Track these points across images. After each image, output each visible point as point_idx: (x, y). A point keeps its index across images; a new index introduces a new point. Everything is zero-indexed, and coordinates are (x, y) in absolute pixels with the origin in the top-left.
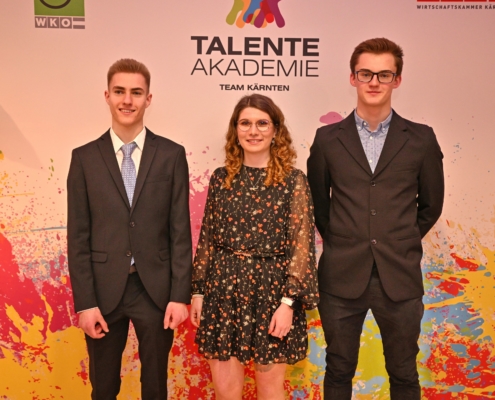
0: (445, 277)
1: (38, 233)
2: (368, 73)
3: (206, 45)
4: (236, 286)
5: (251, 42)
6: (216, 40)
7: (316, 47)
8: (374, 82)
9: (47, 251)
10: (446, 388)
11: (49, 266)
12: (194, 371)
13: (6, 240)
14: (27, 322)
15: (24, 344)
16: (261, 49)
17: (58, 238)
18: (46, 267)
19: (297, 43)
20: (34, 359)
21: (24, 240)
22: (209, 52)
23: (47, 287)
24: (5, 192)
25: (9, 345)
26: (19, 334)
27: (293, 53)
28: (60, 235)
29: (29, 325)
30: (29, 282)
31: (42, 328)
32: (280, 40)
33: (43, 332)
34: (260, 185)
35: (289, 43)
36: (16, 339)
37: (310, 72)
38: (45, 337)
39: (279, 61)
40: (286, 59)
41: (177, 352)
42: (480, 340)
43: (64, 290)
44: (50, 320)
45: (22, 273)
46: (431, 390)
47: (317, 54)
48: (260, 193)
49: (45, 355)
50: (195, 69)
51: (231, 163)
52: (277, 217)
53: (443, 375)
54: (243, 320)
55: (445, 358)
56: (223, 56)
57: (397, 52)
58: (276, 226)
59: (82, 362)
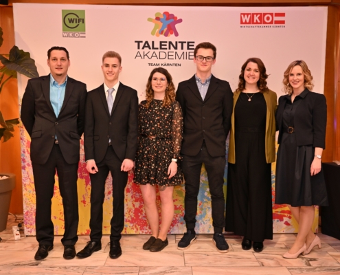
2: (202, 57)
3: (142, 45)
4: (148, 151)
5: (163, 44)
6: (147, 42)
7: (193, 46)
8: (204, 61)
12: (136, 201)
16: (167, 47)
19: (184, 44)
22: (143, 48)
27: (182, 48)
32: (176, 42)
34: (160, 107)
35: (181, 44)
37: (191, 58)
39: (176, 52)
40: (179, 51)
41: (128, 191)
48: (159, 110)
50: (137, 56)
51: (149, 97)
52: (166, 120)
54: (151, 166)
56: (150, 50)
57: (214, 49)
58: (166, 124)
59: (83, 196)
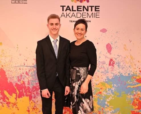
0: (138, 78)
1: (13, 68)
3: (65, 8)
5: (79, 7)
6: (68, 7)
7: (99, 8)
9: (16, 73)
10: (138, 111)
11: (17, 78)
13: (3, 70)
14: (11, 95)
15: (10, 102)
16: (82, 9)
17: (20, 69)
18: (16, 78)
19: (93, 7)
20: (13, 107)
21: (9, 70)
22: (66, 11)
23: (17, 84)
24: (3, 55)
25: (5, 103)
26: (8, 99)
27: (92, 10)
28: (20, 68)
29: (11, 96)
30: (11, 83)
31: (15, 97)
32: (88, 7)
33: (16, 98)
35: (90, 7)
36: (7, 101)
37: (97, 16)
38: (16, 100)
39: (88, 13)
40: (90, 12)
43: (22, 85)
44: (18, 94)
45: (9, 80)
46: (133, 111)
47: (99, 11)
49: (17, 105)
50: (62, 16)
53: (137, 107)
55: (138, 102)
56: (70, 12)
59: (28, 107)
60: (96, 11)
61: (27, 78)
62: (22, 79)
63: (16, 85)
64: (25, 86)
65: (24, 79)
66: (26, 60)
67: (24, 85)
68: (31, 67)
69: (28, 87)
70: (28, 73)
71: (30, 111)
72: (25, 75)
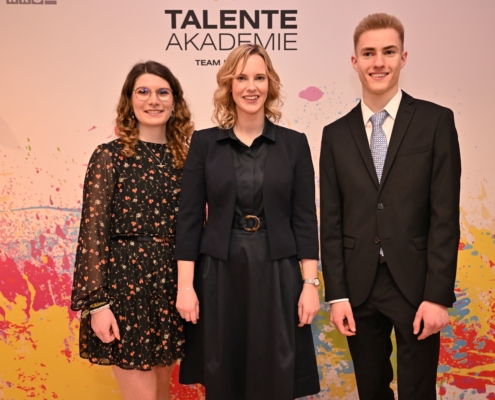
1: (17, 213)
3: (180, 19)
5: (227, 15)
6: (191, 13)
7: (294, 19)
9: (27, 231)
11: (30, 246)
14: (11, 301)
15: (8, 323)
16: (237, 22)
17: (38, 218)
18: (27, 246)
19: (274, 16)
20: (18, 338)
21: (4, 220)
22: (183, 27)
23: (28, 266)
26: (3, 313)
27: (270, 26)
28: (39, 215)
29: (12, 304)
30: (10, 261)
31: (25, 306)
32: (257, 13)
33: (27, 311)
35: (266, 16)
37: (288, 45)
38: (29, 316)
39: (256, 35)
40: (264, 32)
42: (466, 320)
43: (46, 270)
44: (32, 299)
45: (3, 253)
47: (295, 27)
49: (29, 333)
50: (170, 44)
56: (198, 31)
59: (65, 341)
60: (283, 26)
61: (61, 247)
62: (46, 249)
63: (26, 270)
64: (55, 272)
65: (50, 249)
66: (58, 189)
67: (53, 268)
68: (71, 210)
69: (65, 275)
70: (64, 232)
71: (73, 355)
72: (55, 237)
